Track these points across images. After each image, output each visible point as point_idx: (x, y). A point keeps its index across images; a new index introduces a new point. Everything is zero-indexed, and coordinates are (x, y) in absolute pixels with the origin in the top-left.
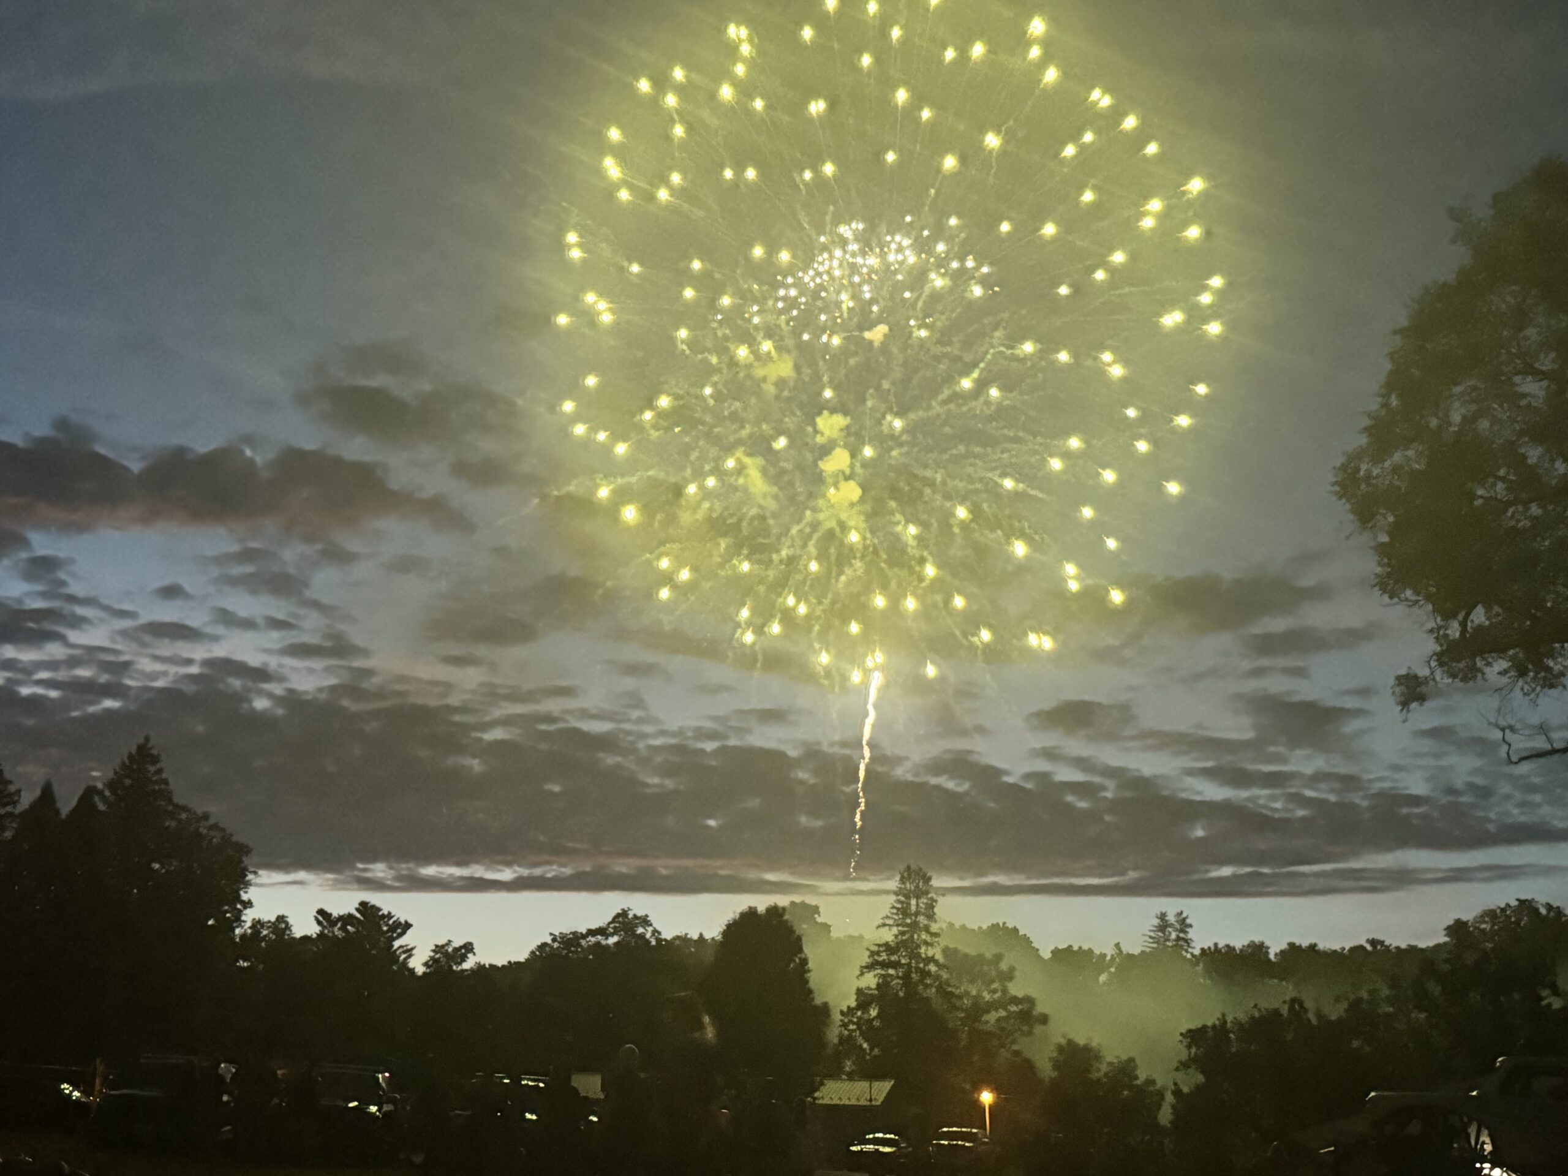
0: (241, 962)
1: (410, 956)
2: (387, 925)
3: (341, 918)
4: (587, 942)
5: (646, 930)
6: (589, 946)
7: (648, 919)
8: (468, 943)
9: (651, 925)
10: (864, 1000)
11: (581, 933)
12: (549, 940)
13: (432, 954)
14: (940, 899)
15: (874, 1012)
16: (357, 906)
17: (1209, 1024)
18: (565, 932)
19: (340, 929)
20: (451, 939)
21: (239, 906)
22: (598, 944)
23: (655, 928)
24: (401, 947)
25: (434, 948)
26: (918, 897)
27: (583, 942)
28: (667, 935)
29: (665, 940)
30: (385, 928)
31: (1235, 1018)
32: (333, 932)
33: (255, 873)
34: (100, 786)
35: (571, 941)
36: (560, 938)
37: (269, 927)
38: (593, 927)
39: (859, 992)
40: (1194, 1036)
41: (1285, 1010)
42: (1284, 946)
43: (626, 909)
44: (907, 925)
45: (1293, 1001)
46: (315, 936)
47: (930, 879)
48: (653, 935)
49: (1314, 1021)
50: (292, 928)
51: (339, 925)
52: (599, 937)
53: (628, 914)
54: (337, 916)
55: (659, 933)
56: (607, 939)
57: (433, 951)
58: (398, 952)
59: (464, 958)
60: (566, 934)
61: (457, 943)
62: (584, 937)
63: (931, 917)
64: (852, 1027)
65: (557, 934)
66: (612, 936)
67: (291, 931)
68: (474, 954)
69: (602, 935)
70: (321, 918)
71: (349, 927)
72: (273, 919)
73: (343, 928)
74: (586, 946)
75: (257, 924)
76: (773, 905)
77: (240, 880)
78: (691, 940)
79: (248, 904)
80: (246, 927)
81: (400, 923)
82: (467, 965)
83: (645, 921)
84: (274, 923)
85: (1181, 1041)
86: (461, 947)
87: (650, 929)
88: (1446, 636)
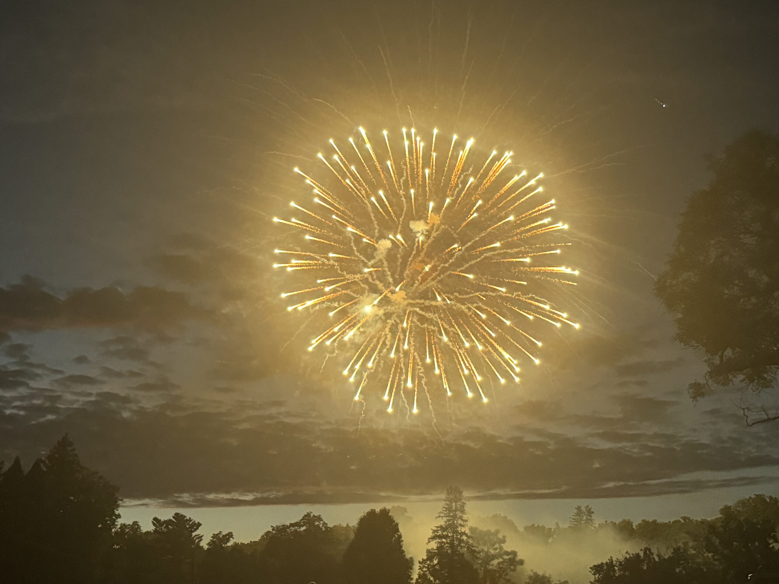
0: (115, 546)
1: (201, 540)
2: (189, 524)
3: (165, 522)
4: (290, 530)
5: (320, 523)
6: (291, 532)
7: (321, 517)
8: (230, 532)
9: (322, 520)
10: (431, 555)
11: (287, 526)
12: (270, 529)
13: (212, 539)
14: (467, 503)
15: (436, 562)
16: (174, 515)
17: (604, 562)
18: (279, 525)
19: (165, 527)
20: (221, 531)
21: (114, 517)
22: (296, 530)
23: (324, 522)
24: (196, 536)
25: (212, 535)
26: (456, 502)
27: (288, 530)
28: (330, 525)
29: (330, 528)
30: (188, 526)
31: (617, 559)
32: (161, 529)
33: (122, 500)
34: (43, 459)
35: (281, 530)
36: (276, 528)
37: (130, 527)
38: (293, 522)
39: (428, 551)
40: (597, 569)
41: (642, 554)
42: (640, 522)
43: (310, 513)
44: (451, 516)
45: (646, 549)
46: (152, 531)
47: (462, 492)
48: (323, 525)
49: (657, 559)
50: (141, 528)
51: (164, 526)
52: (296, 527)
53: (311, 515)
54: (163, 521)
55: (327, 524)
56: (300, 528)
57: (212, 537)
58: (195, 538)
59: (228, 540)
60: (279, 526)
61: (224, 533)
62: (288, 527)
63: (463, 512)
64: (425, 569)
65: (275, 526)
66: (303, 527)
67: (140, 529)
68: (233, 538)
69: (298, 527)
70: (154, 522)
71: (169, 526)
72: (131, 524)
73: (167, 527)
74: (290, 532)
75: (123, 526)
76: (383, 508)
77: (114, 504)
78: (342, 527)
79: (119, 516)
80: (117, 528)
81: (195, 523)
82: (229, 544)
83: (319, 518)
84: (132, 525)
85: (590, 571)
86: (226, 535)
87: (322, 522)
88: (713, 363)
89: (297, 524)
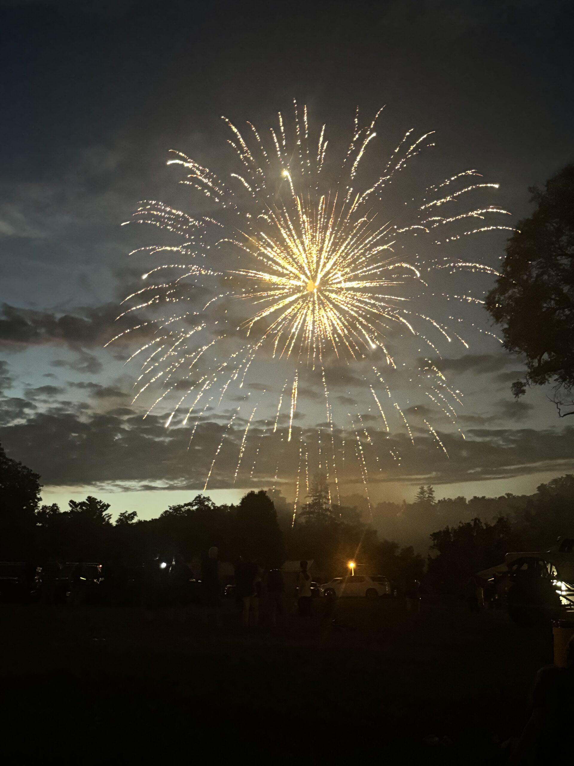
0: (38, 524)
1: (110, 518)
3: (80, 504)
4: (184, 509)
5: (209, 503)
8: (134, 512)
11: (182, 505)
12: (168, 509)
13: (119, 517)
16: (87, 498)
17: (442, 530)
19: (80, 508)
20: (127, 510)
21: (36, 500)
22: (189, 510)
23: (212, 502)
24: (106, 514)
25: (120, 514)
26: (321, 484)
28: (218, 504)
29: (217, 507)
30: (99, 507)
31: (453, 528)
32: (77, 510)
35: (177, 509)
36: (173, 508)
37: (50, 509)
38: (187, 502)
40: (435, 536)
41: (472, 523)
42: (472, 498)
43: (200, 495)
44: (317, 496)
45: (476, 519)
46: (69, 511)
48: (212, 505)
49: (485, 528)
52: (189, 507)
56: (192, 507)
58: (105, 517)
59: (133, 518)
60: (175, 506)
61: (129, 512)
63: (327, 492)
66: (195, 506)
67: (59, 509)
68: (137, 516)
70: (71, 504)
71: (84, 507)
75: (45, 507)
76: (261, 490)
77: (36, 489)
78: (228, 506)
79: (40, 499)
80: (39, 509)
81: (105, 504)
82: (134, 521)
83: (208, 499)
84: (52, 507)
85: (431, 538)
86: (131, 514)
88: (532, 366)
89: (190, 504)
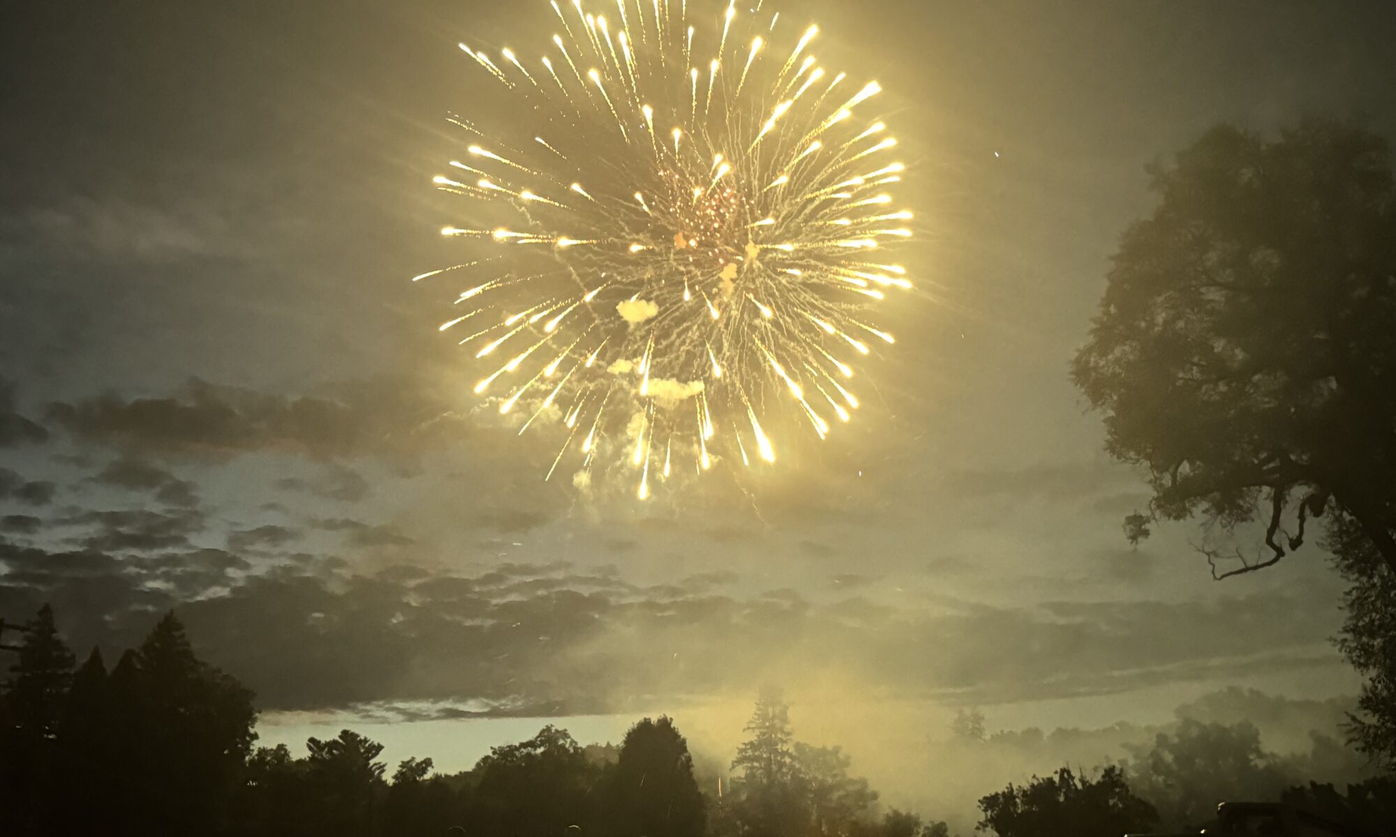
0: (251, 782)
1: (383, 771)
2: (364, 747)
3: (327, 744)
4: (521, 753)
5: (566, 742)
7: (567, 732)
8: (427, 759)
9: (569, 737)
10: (736, 787)
11: (515, 746)
12: (490, 753)
13: (400, 769)
14: (791, 706)
16: (340, 734)
17: (1000, 792)
18: (502, 746)
19: (327, 753)
20: (414, 756)
21: (248, 738)
22: (529, 754)
23: (572, 739)
24: (375, 764)
26: (773, 705)
27: (517, 753)
28: (583, 744)
29: (581, 748)
30: (362, 751)
31: (1020, 787)
32: (322, 755)
33: (260, 712)
34: (136, 649)
35: (507, 754)
36: (499, 750)
37: (273, 753)
38: (525, 740)
39: (733, 780)
40: (989, 802)
41: (1056, 779)
42: (1054, 729)
43: (550, 727)
44: (767, 728)
45: (1063, 771)
46: (308, 759)
48: (571, 744)
50: (291, 755)
51: (326, 750)
52: (529, 748)
53: (551, 730)
54: (325, 742)
55: (576, 743)
56: (535, 749)
57: (400, 766)
58: (373, 769)
59: (424, 771)
60: (504, 748)
61: (419, 760)
62: (517, 749)
63: (784, 719)
66: (540, 747)
68: (433, 767)
69: (532, 747)
70: (310, 744)
71: (334, 751)
72: (274, 747)
73: (330, 752)
74: (520, 756)
75: (263, 752)
76: (663, 716)
77: (249, 718)
78: (601, 747)
80: (253, 754)
81: (374, 746)
82: (427, 776)
83: (564, 734)
84: (275, 751)
85: (978, 806)
86: (422, 762)
87: (569, 740)
88: (1161, 485)
89: (531, 744)
